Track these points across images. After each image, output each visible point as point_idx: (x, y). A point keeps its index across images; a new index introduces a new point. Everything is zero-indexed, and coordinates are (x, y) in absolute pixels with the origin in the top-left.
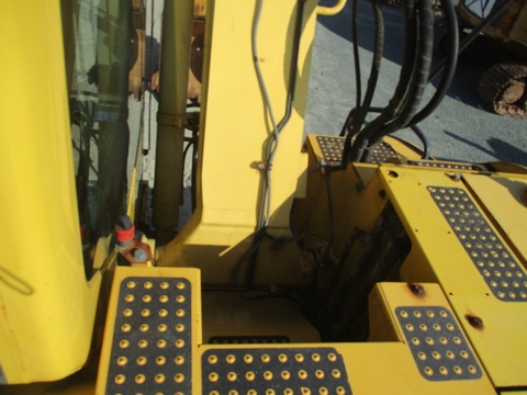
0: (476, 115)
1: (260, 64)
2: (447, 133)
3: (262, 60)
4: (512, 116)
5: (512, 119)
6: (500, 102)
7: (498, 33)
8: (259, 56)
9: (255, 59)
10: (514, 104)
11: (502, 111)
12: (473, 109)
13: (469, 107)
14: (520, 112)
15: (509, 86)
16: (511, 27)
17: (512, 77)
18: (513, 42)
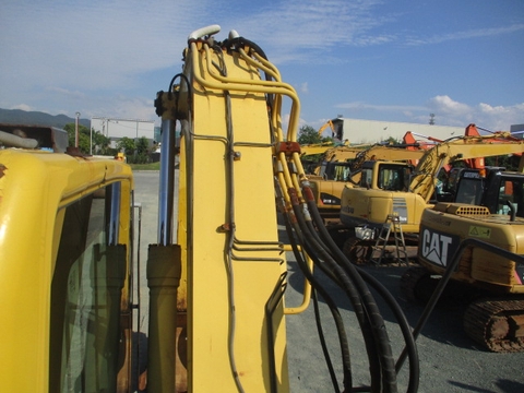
0: (473, 357)
1: (240, 378)
2: (452, 383)
3: (241, 374)
4: (509, 351)
5: (510, 355)
6: (492, 339)
7: (461, 276)
8: (238, 371)
9: (235, 375)
10: (505, 338)
11: (498, 348)
12: (469, 351)
13: (464, 350)
14: (516, 346)
15: (492, 322)
16: (470, 268)
17: (492, 314)
18: (478, 281)
